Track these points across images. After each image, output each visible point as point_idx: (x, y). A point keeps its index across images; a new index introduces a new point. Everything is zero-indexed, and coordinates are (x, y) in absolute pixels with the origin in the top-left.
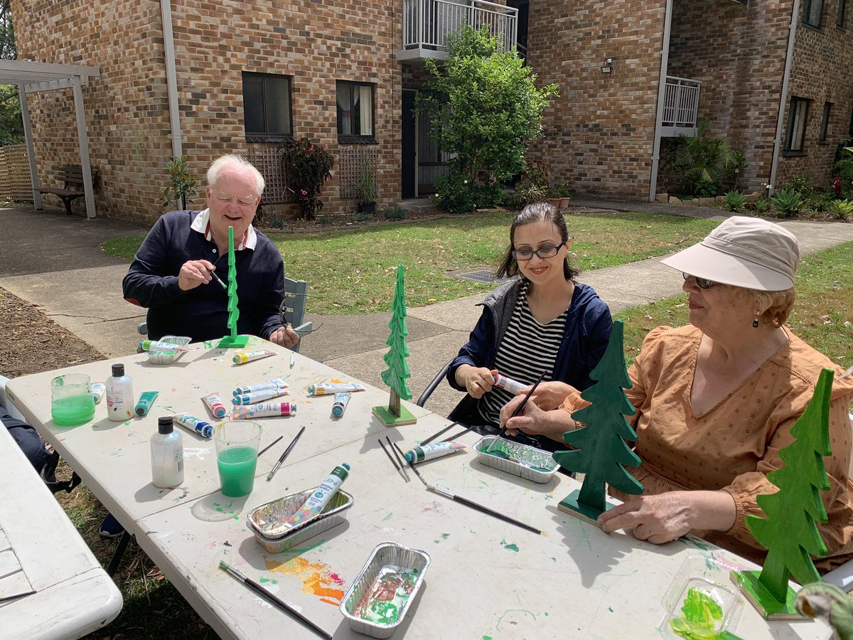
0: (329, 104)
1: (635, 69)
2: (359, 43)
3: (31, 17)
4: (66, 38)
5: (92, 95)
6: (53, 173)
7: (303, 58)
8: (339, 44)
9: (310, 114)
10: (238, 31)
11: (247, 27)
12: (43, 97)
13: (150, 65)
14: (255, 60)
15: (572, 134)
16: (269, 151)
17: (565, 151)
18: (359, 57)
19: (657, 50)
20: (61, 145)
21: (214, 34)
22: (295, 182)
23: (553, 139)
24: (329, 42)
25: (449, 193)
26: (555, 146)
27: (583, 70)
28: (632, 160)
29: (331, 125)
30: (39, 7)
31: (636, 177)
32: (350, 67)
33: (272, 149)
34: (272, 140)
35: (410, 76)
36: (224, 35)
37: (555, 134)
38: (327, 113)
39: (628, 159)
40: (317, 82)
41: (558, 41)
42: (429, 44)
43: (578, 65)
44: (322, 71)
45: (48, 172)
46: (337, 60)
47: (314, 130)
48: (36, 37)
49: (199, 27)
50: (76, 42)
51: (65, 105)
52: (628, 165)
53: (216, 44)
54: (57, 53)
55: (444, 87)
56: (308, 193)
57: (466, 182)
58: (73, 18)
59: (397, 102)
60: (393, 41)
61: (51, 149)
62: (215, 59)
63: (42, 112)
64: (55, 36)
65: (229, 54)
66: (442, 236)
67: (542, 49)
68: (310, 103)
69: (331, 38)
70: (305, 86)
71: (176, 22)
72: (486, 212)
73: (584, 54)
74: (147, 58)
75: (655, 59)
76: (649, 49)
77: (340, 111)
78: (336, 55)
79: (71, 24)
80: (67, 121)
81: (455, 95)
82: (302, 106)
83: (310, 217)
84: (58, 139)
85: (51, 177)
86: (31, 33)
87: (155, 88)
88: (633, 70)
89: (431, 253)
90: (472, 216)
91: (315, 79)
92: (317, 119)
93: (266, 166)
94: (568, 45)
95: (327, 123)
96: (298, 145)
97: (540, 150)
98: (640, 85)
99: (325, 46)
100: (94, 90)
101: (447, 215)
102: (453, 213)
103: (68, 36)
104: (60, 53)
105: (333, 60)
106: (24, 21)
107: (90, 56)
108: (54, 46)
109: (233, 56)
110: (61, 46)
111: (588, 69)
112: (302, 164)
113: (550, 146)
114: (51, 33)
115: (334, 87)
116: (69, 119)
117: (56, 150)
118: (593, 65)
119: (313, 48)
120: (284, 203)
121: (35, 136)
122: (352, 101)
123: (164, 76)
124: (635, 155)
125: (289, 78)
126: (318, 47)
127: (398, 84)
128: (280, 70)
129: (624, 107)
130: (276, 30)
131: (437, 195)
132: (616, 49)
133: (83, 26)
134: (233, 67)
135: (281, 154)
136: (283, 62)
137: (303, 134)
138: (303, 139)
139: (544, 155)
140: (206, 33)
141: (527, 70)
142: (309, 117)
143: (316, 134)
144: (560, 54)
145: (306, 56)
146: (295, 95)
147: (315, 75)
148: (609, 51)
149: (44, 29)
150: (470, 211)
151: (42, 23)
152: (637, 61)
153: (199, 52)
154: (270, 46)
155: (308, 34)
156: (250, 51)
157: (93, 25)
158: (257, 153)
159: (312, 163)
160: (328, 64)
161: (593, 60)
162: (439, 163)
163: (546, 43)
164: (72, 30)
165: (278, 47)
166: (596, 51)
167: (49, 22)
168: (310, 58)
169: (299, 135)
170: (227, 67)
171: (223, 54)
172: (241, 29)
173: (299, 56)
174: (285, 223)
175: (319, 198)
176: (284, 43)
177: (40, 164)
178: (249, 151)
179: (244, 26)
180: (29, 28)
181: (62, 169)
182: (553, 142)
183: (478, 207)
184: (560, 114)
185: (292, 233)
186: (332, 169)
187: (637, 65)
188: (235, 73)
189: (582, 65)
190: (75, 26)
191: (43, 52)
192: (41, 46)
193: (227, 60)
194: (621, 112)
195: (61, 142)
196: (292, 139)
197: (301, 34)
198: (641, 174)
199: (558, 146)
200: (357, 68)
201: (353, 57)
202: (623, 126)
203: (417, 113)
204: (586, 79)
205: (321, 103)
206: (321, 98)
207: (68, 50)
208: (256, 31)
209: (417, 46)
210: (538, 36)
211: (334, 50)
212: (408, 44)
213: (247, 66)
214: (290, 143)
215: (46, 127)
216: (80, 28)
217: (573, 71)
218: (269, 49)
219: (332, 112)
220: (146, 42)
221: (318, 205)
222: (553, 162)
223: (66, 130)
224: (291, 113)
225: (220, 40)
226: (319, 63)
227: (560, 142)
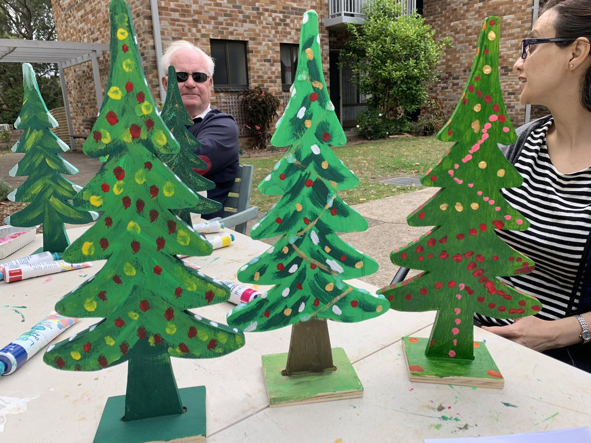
0: (275, 61)
1: (511, 23)
2: (296, 14)
3: (66, 15)
4: (88, 26)
5: (106, 65)
6: (83, 125)
7: (255, 27)
8: (281, 16)
9: (261, 69)
10: (206, 8)
11: (213, 5)
12: (75, 71)
13: (142, 37)
14: (220, 30)
15: (460, 77)
16: (232, 98)
17: (455, 91)
18: (296, 25)
19: (529, 6)
20: (87, 104)
21: (188, 11)
22: (251, 121)
23: (444, 83)
24: (274, 15)
25: (367, 124)
26: (447, 88)
27: (468, 28)
28: (510, 94)
29: (277, 77)
30: (70, 6)
31: (514, 107)
32: (290, 33)
33: (233, 97)
34: (233, 90)
35: (335, 39)
36: (196, 12)
37: (447, 79)
38: (274, 68)
39: (506, 93)
40: (266, 45)
41: (448, 7)
42: (349, 12)
43: (464, 24)
44: (269, 37)
45: (80, 125)
46: (280, 28)
47: (264, 81)
48: (69, 28)
49: (177, 6)
50: (94, 28)
51: (89, 75)
52: (507, 98)
53: (190, 19)
54: (82, 38)
55: (361, 44)
56: (261, 128)
57: (380, 115)
58: (91, 11)
59: (326, 59)
60: (322, 12)
61: (81, 108)
62: (190, 30)
63: (75, 82)
64: (81, 26)
65: (200, 26)
66: (365, 154)
67: (434, 14)
68: (261, 61)
69: (275, 12)
70: (257, 48)
71: (161, 3)
72: (396, 138)
73: (468, 15)
74: (141, 32)
75: (528, 14)
76: (523, 6)
77: (283, 66)
78: (279, 24)
79: (90, 16)
80: (91, 86)
81: (372, 48)
82: (255, 64)
83: (263, 147)
84: (85, 100)
85: (82, 127)
86: (66, 26)
87: (147, 53)
88: (509, 24)
89: (357, 166)
90: (386, 141)
91: (264, 43)
92: (266, 73)
93: (230, 109)
94: (455, 10)
95: (273, 76)
96: (253, 92)
97: (435, 92)
98: (516, 35)
99: (271, 18)
100: (107, 61)
101: (366, 141)
102: (370, 139)
103: (89, 25)
104: (84, 38)
105: (277, 28)
106: (61, 19)
107: (103, 37)
108: (80, 34)
109: (203, 27)
110: (85, 33)
111: (472, 26)
112: (256, 106)
113: (443, 88)
114: (78, 24)
115: (278, 48)
116: (92, 85)
117: (84, 108)
118: (477, 23)
119: (262, 19)
120: (243, 137)
121: (72, 100)
122: (292, 60)
123: (153, 44)
124: (513, 90)
125: (245, 43)
126: (265, 19)
127: (326, 44)
128: (238, 37)
129: (502, 53)
130: (234, 7)
131: (358, 126)
132: (495, 9)
133: (98, 15)
134: (203, 36)
135: (240, 100)
136: (240, 31)
137: (256, 85)
138: (256, 88)
139: (438, 95)
140: (183, 11)
141: (427, 27)
142: (260, 72)
143: (266, 85)
144: (449, 17)
145: (257, 26)
146: (250, 56)
147: (264, 40)
148: (489, 11)
149: (73, 22)
150: (383, 137)
151: (72, 18)
152: (512, 16)
153: (178, 25)
154: (230, 19)
155: (258, 9)
156: (216, 23)
157: (104, 14)
158: (223, 100)
159: (263, 105)
160: (273, 32)
161: (476, 19)
162: (358, 104)
163: (437, 10)
164: (91, 19)
165: (236, 20)
166: (479, 12)
167: (77, 16)
168: (260, 27)
169: (253, 85)
170: (199, 35)
171: (196, 27)
172: (208, 7)
173: (252, 26)
174: (244, 151)
175: (269, 132)
176: (241, 16)
177: (75, 119)
178: (217, 98)
179: (210, 5)
180: (65, 23)
181: (88, 121)
182: (445, 85)
183: (390, 134)
184: (450, 63)
185: (249, 157)
186: (278, 110)
187: (513, 19)
188: (205, 40)
189: (467, 24)
190: (93, 17)
191: (74, 39)
192: (72, 35)
193: (199, 31)
194: (500, 57)
195: (87, 102)
196: (248, 89)
197: (253, 9)
198: (517, 104)
199: (449, 88)
200: (295, 33)
201: (292, 25)
202: (502, 68)
203: (341, 65)
204: (471, 34)
205: (269, 61)
206: (269, 57)
207: (89, 35)
208: (220, 8)
209: (340, 15)
210: (431, 5)
211: (278, 21)
212: (333, 14)
213: (214, 35)
214: (246, 92)
215: (78, 92)
216: (96, 18)
217: (460, 30)
218: (229, 21)
219: (278, 68)
220: (140, 20)
221: (268, 137)
222: (445, 100)
223: (90, 93)
224: (247, 69)
225: (193, 16)
226: (267, 31)
227: (451, 84)
